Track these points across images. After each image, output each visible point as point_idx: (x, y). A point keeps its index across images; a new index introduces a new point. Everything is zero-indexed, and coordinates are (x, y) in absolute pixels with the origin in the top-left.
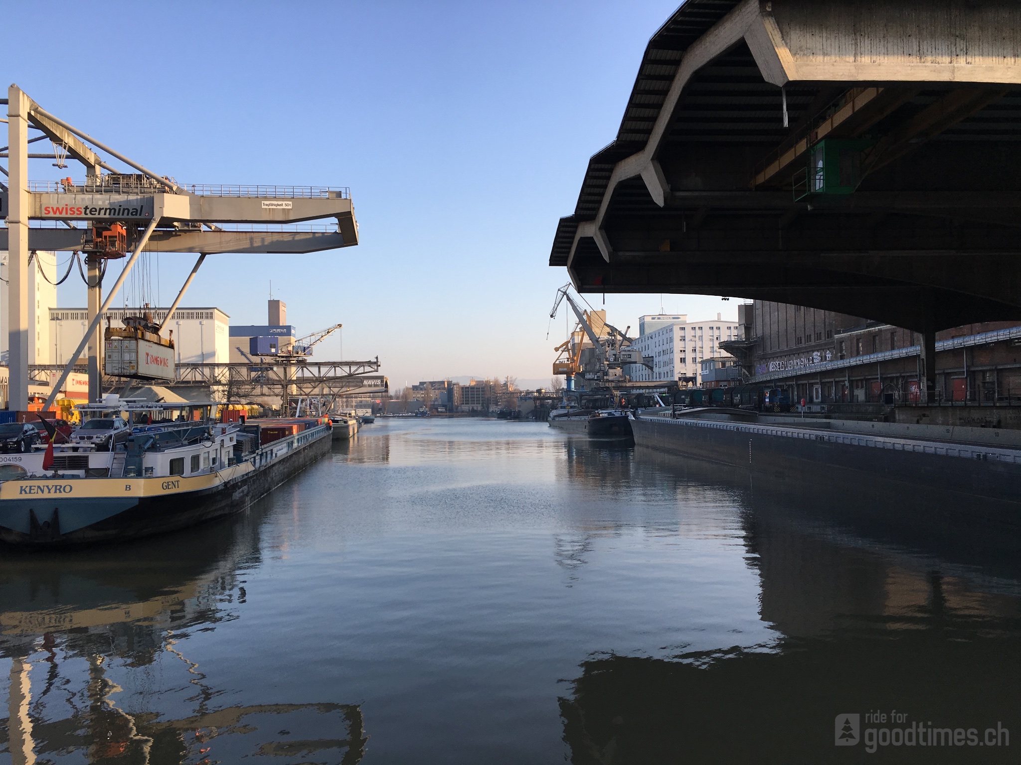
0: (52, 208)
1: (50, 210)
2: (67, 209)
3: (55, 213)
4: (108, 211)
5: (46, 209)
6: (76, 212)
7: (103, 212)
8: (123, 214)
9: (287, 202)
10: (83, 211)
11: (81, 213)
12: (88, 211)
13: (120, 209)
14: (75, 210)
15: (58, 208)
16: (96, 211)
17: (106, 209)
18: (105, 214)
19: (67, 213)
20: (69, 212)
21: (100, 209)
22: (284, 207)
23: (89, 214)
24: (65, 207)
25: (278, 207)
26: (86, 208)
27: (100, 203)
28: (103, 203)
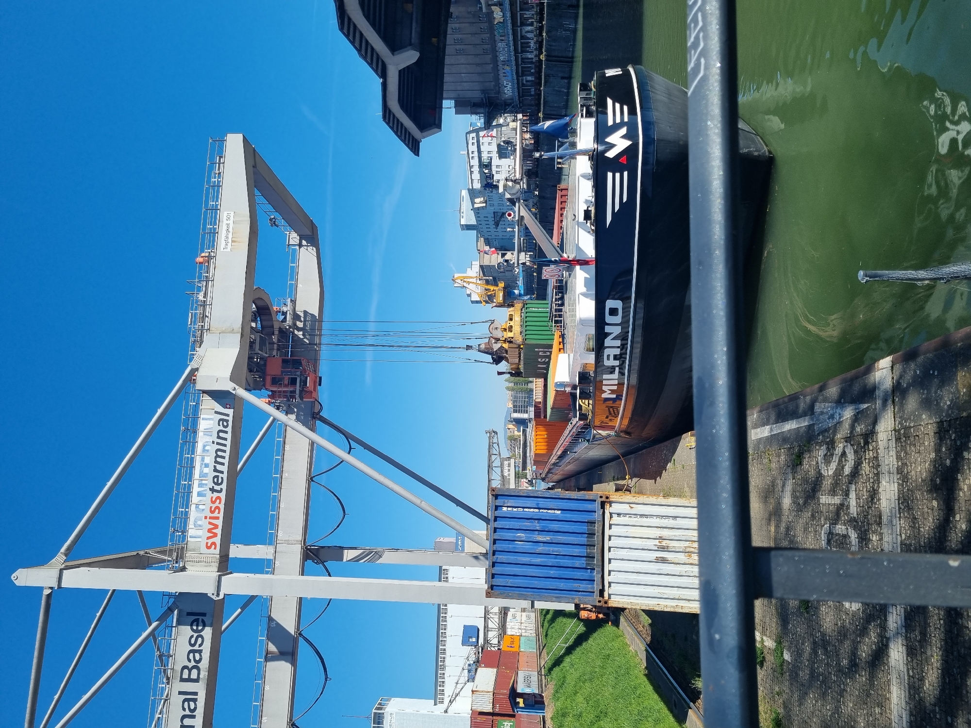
1: (210, 541)
5: (208, 548)
8: (225, 439)
9: (225, 218)
13: (218, 444)
22: (231, 222)
25: (231, 230)
26: (212, 490)
27: (206, 470)
28: (207, 466)
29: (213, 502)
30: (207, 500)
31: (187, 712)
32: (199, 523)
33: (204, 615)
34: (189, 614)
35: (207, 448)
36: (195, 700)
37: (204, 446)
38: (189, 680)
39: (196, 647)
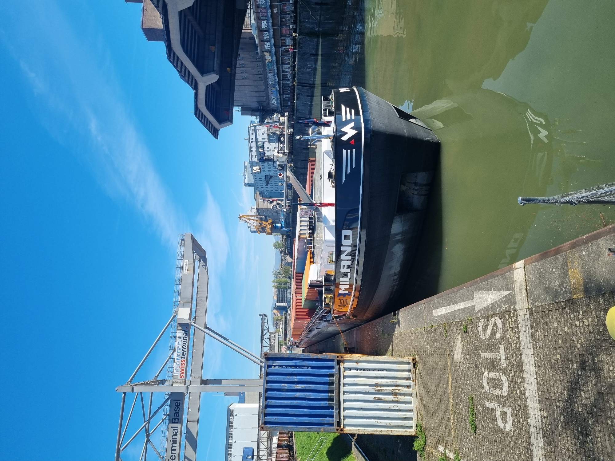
1: (181, 375)
5: (181, 377)
8: (186, 340)
9: (185, 263)
13: (184, 341)
26: (182, 358)
27: (179, 351)
28: (180, 349)
29: (182, 362)
30: (180, 361)
31: (175, 434)
32: (177, 369)
33: (180, 400)
34: (174, 400)
35: (179, 343)
36: (177, 430)
37: (179, 342)
38: (175, 423)
39: (177, 412)
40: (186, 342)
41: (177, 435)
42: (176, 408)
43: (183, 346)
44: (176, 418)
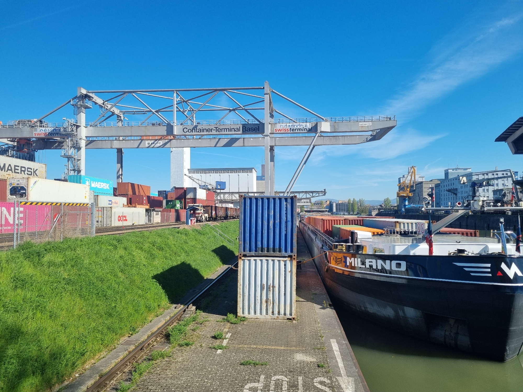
0: (278, 129)
2: (283, 129)
3: (279, 131)
4: (299, 130)
5: (275, 130)
6: (287, 131)
7: (297, 130)
8: (304, 131)
9: (369, 123)
10: (289, 130)
11: (288, 131)
12: (291, 130)
13: (303, 129)
14: (286, 130)
15: (280, 129)
16: (294, 130)
17: (298, 129)
18: (297, 131)
19: (283, 131)
20: (284, 131)
21: (296, 129)
22: (368, 125)
23: (292, 131)
24: (282, 129)
25: (366, 125)
26: (290, 129)
27: (296, 126)
28: (297, 126)
33: (259, 131)
34: (259, 127)
38: (243, 129)
40: (303, 131)
41: (234, 131)
42: (253, 128)
43: (299, 129)
44: (246, 130)
